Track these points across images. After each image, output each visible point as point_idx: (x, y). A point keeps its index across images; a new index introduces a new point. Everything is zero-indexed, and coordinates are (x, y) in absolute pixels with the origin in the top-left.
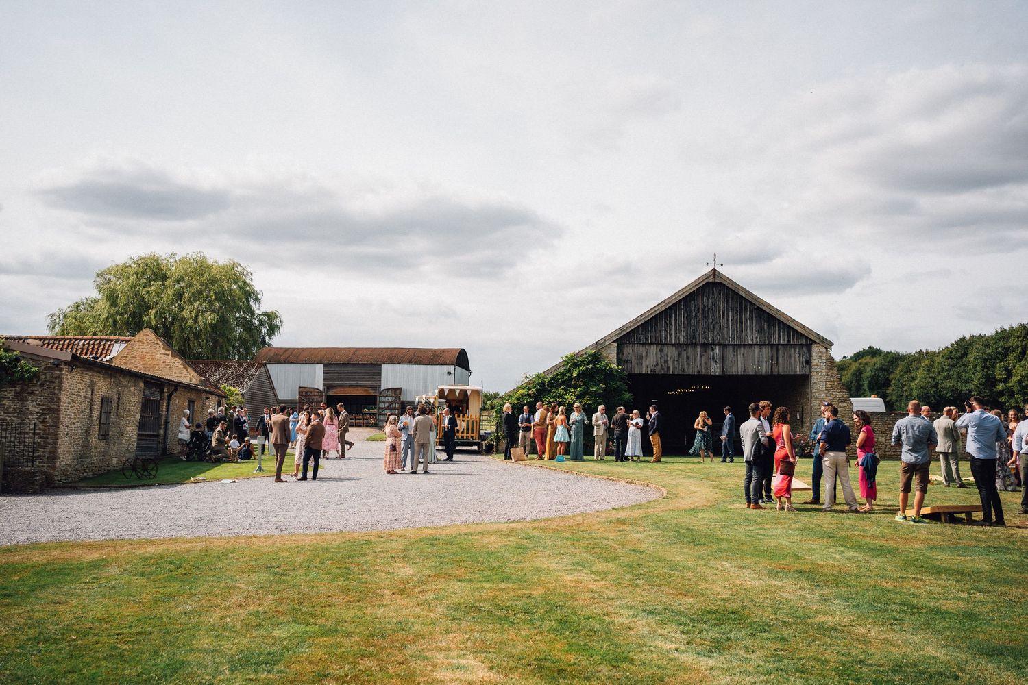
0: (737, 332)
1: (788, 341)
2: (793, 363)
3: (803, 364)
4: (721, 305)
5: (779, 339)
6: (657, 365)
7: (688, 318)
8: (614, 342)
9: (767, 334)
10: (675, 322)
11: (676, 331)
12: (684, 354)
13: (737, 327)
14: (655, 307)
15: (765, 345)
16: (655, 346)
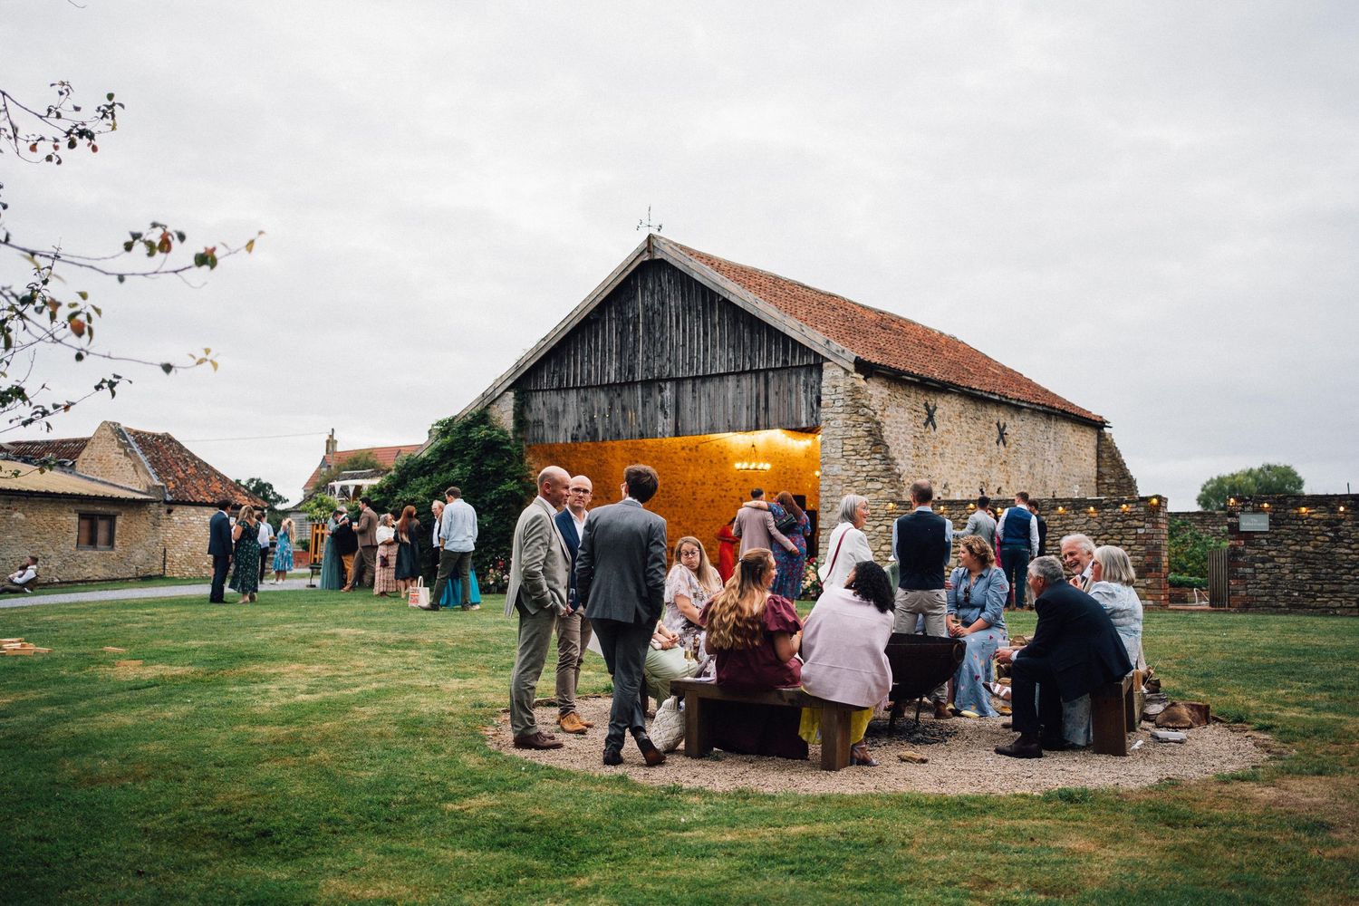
0: (698, 352)
1: (785, 361)
2: (794, 405)
3: (812, 407)
4: (674, 303)
5: (769, 359)
6: (580, 426)
7: (622, 334)
8: (508, 389)
9: (748, 352)
10: (604, 345)
11: (603, 363)
12: (617, 403)
13: (698, 344)
14: (563, 321)
15: (744, 372)
16: (575, 391)
